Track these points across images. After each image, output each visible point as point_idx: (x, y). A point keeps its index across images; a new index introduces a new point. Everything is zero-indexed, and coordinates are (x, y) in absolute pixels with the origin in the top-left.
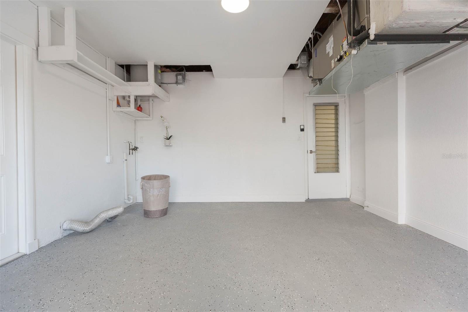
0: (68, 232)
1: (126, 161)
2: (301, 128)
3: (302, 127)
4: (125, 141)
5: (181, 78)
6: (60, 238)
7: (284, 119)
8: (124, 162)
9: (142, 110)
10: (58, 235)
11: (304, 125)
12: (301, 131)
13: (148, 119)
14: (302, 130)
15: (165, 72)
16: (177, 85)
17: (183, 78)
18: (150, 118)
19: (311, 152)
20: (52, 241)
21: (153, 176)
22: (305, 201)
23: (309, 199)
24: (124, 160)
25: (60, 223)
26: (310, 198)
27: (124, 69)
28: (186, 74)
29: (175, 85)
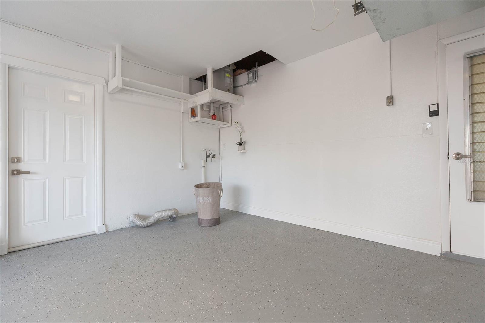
0: (133, 225)
1: (204, 168)
2: (430, 110)
3: (434, 108)
4: (203, 149)
5: (251, 76)
6: (128, 227)
7: (390, 100)
8: (202, 169)
9: (216, 118)
10: (126, 224)
11: (438, 104)
12: (430, 116)
13: (227, 125)
14: (434, 113)
15: (241, 73)
16: (250, 85)
17: (254, 75)
18: (229, 125)
19: (459, 156)
20: (120, 228)
21: (213, 184)
22: (439, 255)
23: (451, 252)
24: (202, 167)
25: (128, 215)
26: (454, 251)
27: (202, 81)
28: (258, 69)
29: (248, 85)
